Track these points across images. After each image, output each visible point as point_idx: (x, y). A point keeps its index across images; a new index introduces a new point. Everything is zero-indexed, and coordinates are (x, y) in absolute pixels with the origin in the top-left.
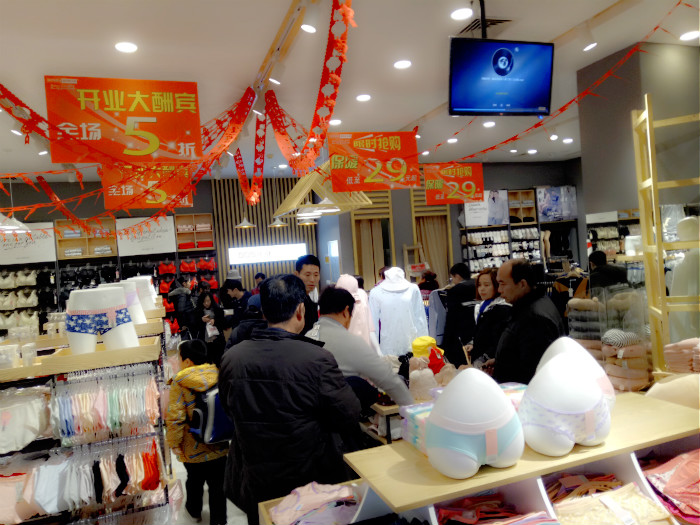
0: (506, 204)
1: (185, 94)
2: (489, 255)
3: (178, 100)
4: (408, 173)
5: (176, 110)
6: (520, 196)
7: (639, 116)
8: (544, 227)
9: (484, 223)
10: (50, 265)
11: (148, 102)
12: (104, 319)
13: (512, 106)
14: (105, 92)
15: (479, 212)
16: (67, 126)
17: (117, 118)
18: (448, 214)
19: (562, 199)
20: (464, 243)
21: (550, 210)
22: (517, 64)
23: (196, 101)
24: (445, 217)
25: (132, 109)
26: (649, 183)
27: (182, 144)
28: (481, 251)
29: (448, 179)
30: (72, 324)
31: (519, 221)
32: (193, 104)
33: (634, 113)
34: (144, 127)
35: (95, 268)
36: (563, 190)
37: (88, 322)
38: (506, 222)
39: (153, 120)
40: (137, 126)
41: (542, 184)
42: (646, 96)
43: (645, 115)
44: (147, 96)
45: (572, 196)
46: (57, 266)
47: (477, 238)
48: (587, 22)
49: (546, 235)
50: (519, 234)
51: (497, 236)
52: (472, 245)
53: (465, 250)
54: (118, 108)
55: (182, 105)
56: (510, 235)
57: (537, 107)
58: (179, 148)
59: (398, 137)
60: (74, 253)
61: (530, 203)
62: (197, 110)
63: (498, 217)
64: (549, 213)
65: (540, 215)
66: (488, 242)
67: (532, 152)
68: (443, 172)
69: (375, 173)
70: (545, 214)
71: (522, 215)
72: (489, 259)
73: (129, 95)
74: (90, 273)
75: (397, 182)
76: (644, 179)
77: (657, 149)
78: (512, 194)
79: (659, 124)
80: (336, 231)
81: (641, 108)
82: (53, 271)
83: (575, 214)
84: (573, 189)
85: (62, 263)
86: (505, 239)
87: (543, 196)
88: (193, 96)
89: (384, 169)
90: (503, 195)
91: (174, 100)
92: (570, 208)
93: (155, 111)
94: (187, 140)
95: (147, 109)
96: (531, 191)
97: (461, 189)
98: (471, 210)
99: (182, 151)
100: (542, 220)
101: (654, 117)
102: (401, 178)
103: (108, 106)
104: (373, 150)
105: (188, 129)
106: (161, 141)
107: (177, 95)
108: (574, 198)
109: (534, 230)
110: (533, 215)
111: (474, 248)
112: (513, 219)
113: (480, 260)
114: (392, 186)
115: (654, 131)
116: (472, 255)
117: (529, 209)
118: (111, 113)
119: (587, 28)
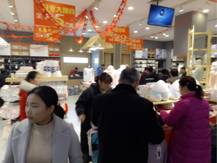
0: (147, 52)
1: (72, 9)
2: (141, 67)
3: (70, 11)
4: (126, 40)
5: (69, 13)
6: (151, 51)
7: (190, 31)
8: (157, 60)
9: (140, 57)
10: (9, 56)
11: (62, 10)
12: (54, 69)
13: (163, 24)
14: (50, 6)
15: (139, 54)
16: (39, 14)
17: (53, 14)
18: (130, 53)
19: (163, 53)
20: (134, 63)
21: (159, 55)
22: (165, 13)
23: (75, 12)
24: (129, 54)
25: (57, 11)
26: (191, 49)
27: (70, 23)
28: (139, 65)
29: (133, 43)
30: (46, 69)
31: (150, 58)
32: (74, 12)
33: (189, 30)
34: (60, 17)
35: (23, 59)
36: (163, 50)
37: (50, 69)
38: (146, 58)
39: (63, 15)
40: (58, 17)
41: (158, 48)
42: (194, 26)
43: (193, 31)
44: (61, 8)
45: (165, 52)
46: (11, 57)
47: (138, 61)
48: (181, 4)
49: (157, 63)
50: (150, 61)
51: (144, 62)
52: (136, 63)
53: (134, 65)
54: (53, 11)
55: (71, 12)
56: (147, 62)
57: (168, 25)
58: (69, 24)
59: (124, 29)
60: (16, 54)
61: (153, 53)
62: (75, 14)
63: (144, 56)
64: (159, 56)
65: (156, 57)
66: (141, 63)
67: (156, 38)
68: (132, 41)
69: (117, 39)
70: (157, 56)
71: (151, 56)
72: (140, 68)
73: (57, 7)
74: (21, 60)
75: (123, 41)
76: (190, 48)
77: (195, 40)
78: (149, 50)
79: (196, 33)
80: (98, 55)
81: (192, 29)
82: (9, 59)
83: (165, 57)
84: (166, 50)
85: (13, 56)
86: (146, 63)
87: (157, 51)
88: (74, 10)
89: (120, 38)
90: (146, 50)
91: (69, 10)
92: (164, 56)
93: (64, 13)
94: (71, 22)
95: (61, 12)
96: (154, 50)
97: (137, 46)
98: (137, 53)
99: (70, 25)
100: (156, 58)
101: (195, 31)
102: (124, 41)
103: (51, 10)
104: (117, 32)
105: (72, 19)
106: (65, 22)
107: (70, 9)
108: (166, 53)
109: (154, 61)
110: (154, 56)
111: (137, 64)
112: (149, 57)
113: (138, 68)
114: (122, 43)
115: (195, 35)
116: (136, 66)
117: (153, 55)
118: (51, 12)
119: (181, 6)
